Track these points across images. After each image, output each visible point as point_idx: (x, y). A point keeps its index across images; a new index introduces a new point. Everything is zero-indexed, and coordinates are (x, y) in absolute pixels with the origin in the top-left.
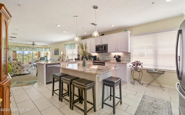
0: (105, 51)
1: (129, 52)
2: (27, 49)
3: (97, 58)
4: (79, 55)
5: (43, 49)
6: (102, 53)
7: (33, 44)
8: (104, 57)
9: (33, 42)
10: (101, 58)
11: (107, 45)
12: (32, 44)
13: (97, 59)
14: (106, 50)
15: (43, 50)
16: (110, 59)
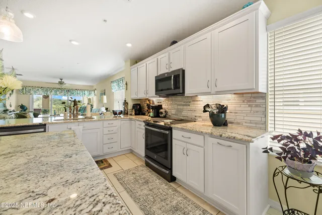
0: (177, 91)
1: (262, 89)
2: (58, 93)
3: (161, 110)
4: (126, 103)
5: (86, 92)
6: (173, 98)
7: (61, 83)
8: (179, 107)
9: (61, 80)
10: (173, 112)
11: (183, 71)
12: (59, 82)
13: (162, 113)
14: (179, 88)
15: (85, 94)
16: (194, 114)
